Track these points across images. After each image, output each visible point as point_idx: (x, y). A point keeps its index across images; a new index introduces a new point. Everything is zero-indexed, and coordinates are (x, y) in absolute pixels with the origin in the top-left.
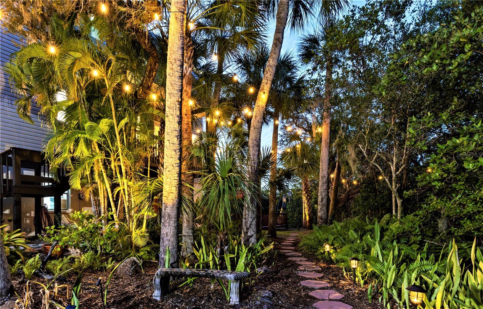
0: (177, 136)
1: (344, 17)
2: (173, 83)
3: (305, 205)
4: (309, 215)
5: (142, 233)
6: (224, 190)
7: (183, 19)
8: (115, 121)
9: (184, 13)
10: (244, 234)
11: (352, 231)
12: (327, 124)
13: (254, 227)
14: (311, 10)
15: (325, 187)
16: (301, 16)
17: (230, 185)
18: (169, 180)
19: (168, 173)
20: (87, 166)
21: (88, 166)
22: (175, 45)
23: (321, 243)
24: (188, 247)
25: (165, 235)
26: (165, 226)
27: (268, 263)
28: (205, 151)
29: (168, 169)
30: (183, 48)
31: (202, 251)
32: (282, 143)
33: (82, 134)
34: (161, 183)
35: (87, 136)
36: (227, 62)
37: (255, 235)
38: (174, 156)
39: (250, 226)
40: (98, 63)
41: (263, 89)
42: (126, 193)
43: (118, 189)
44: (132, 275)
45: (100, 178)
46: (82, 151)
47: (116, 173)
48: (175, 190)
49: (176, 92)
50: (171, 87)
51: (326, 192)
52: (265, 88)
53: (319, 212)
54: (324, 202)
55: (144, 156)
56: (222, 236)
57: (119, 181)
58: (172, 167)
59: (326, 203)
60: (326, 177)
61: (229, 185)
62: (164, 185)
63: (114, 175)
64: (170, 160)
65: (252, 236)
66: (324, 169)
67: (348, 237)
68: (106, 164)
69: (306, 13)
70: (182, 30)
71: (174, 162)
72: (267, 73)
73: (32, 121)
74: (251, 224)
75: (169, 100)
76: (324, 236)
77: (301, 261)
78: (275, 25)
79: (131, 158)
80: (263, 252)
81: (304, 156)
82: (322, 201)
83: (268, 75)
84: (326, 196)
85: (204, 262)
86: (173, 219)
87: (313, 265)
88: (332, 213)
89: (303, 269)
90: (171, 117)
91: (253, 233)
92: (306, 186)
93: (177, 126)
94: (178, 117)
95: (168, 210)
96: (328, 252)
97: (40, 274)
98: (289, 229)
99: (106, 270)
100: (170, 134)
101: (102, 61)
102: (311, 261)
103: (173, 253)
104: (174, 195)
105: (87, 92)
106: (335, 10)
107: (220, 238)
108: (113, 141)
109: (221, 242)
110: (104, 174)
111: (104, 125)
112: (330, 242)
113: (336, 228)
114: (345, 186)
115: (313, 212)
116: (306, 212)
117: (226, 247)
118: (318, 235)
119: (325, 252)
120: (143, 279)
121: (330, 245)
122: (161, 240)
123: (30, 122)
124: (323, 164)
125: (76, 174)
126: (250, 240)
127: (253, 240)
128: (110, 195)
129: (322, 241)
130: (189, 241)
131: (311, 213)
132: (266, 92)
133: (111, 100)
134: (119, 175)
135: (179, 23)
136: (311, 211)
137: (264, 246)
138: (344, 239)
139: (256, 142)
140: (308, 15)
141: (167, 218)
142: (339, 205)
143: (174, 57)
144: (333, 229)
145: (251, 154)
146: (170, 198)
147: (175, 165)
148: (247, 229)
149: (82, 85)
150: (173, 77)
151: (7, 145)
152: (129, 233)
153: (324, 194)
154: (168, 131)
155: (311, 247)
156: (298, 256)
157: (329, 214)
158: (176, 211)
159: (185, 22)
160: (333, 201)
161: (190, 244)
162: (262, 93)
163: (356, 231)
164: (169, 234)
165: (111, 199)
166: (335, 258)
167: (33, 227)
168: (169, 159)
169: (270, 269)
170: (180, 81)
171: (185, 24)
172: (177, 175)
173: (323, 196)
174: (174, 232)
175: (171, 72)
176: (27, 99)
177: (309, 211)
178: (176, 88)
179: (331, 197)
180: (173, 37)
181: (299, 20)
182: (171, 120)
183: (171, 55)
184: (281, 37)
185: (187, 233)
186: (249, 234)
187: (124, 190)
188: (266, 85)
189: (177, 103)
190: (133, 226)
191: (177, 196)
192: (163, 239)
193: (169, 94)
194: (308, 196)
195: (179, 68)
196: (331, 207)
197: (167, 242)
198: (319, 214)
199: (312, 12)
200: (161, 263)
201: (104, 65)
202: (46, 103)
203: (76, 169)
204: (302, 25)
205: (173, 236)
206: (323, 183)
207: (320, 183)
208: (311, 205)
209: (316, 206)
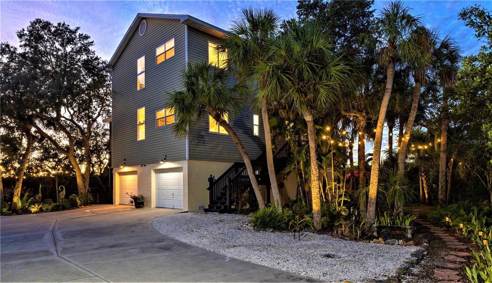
3: (424, 184)
4: (428, 193)
5: (344, 209)
10: (396, 211)
11: (462, 211)
12: (444, 136)
13: (402, 207)
15: (444, 179)
23: (443, 217)
37: (403, 211)
39: (400, 206)
51: (445, 182)
54: (443, 189)
56: (390, 212)
59: (445, 189)
60: (445, 172)
65: (401, 212)
66: (443, 166)
67: (460, 213)
76: (444, 213)
82: (442, 188)
84: (445, 185)
88: (449, 195)
91: (401, 210)
92: (425, 169)
95: (373, 201)
96: (448, 221)
104: (375, 194)
112: (449, 216)
113: (453, 208)
115: (433, 191)
116: (425, 191)
118: (440, 212)
119: (446, 221)
121: (449, 218)
126: (400, 214)
127: (402, 214)
129: (443, 215)
131: (429, 191)
136: (429, 190)
138: (458, 214)
144: (451, 208)
148: (398, 208)
153: (443, 184)
157: (448, 195)
163: (465, 210)
166: (452, 225)
173: (443, 185)
179: (449, 180)
186: (399, 211)
196: (449, 190)
198: (440, 197)
206: (442, 176)
207: (440, 176)
208: (430, 185)
209: (434, 185)
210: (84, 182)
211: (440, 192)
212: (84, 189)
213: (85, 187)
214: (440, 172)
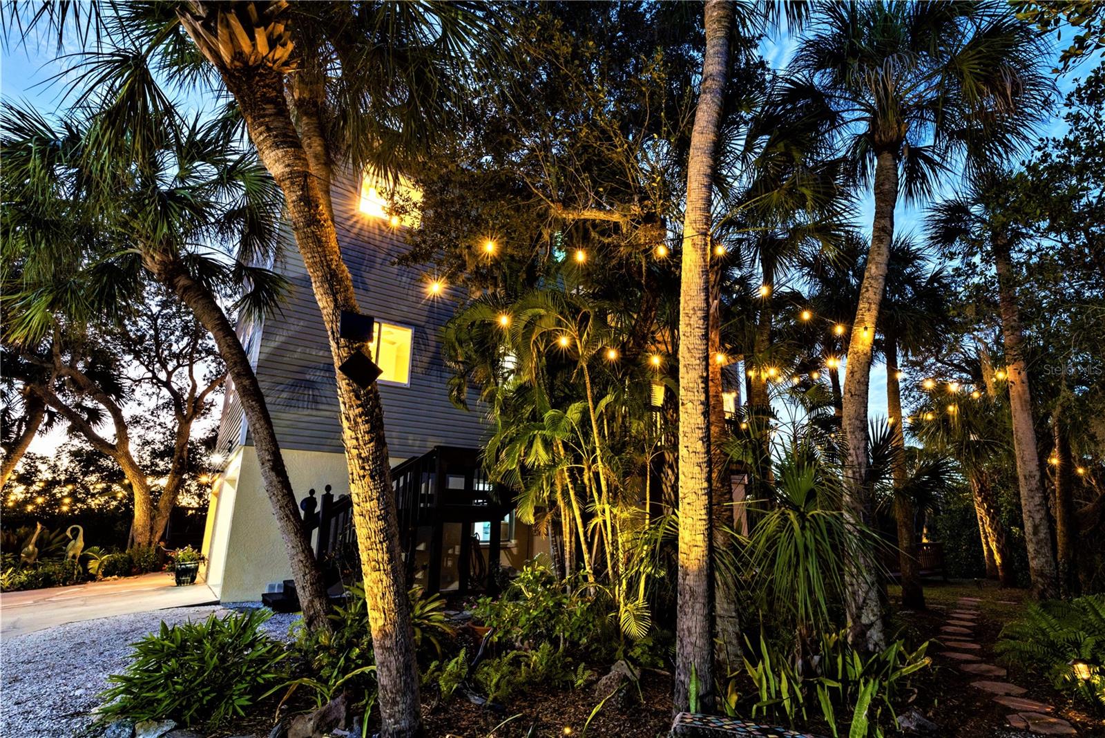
0: (701, 439)
1: (1023, 163)
2: (690, 347)
3: (986, 527)
4: (1000, 551)
5: (637, 609)
6: (806, 547)
7: (706, 244)
8: (590, 404)
9: (705, 234)
10: (853, 621)
13: (873, 604)
14: (945, 164)
15: (1037, 500)
16: (924, 176)
17: (819, 538)
18: (689, 521)
19: (688, 507)
20: (545, 483)
21: (547, 482)
22: (693, 286)
24: (730, 642)
25: (686, 633)
26: (685, 614)
27: (923, 703)
28: (754, 453)
29: (686, 501)
30: (706, 290)
31: (764, 669)
32: (907, 393)
33: (540, 429)
34: (675, 525)
35: (547, 433)
36: (782, 276)
37: (878, 622)
38: (698, 476)
39: (864, 602)
40: (567, 319)
41: (862, 321)
42: (609, 529)
43: (594, 521)
44: (622, 707)
45: (563, 499)
46: (539, 455)
47: (591, 491)
48: (700, 540)
49: (698, 362)
50: (688, 355)
51: (1043, 512)
52: (866, 318)
53: (1033, 559)
54: (1042, 535)
55: (640, 463)
56: (804, 631)
57: (598, 507)
58: (694, 497)
59: (1048, 536)
60: (1037, 478)
61: (815, 539)
62: (681, 529)
63: (588, 494)
64: (691, 483)
65: (871, 625)
66: (1027, 457)
68: (575, 474)
69: (934, 171)
70: (705, 261)
71: (698, 486)
72: (867, 291)
73: (467, 409)
74: (865, 599)
75: (686, 376)
77: (1008, 694)
78: (874, 205)
79: (618, 468)
80: (907, 670)
81: (967, 426)
82: (1036, 533)
83: (870, 294)
84: (1044, 522)
85: (771, 702)
86: (701, 600)
87: (1047, 714)
88: (1065, 555)
89: (1021, 725)
90: (689, 405)
91: (873, 619)
92: (982, 485)
93: (700, 420)
94: (702, 403)
95: (690, 581)
96: (1087, 681)
97: (465, 691)
98: (951, 580)
99: (573, 687)
100: (689, 435)
101: (574, 314)
102: (1037, 699)
103: (703, 673)
104: (700, 549)
105: (547, 361)
106: (1000, 155)
107: (800, 634)
108: (587, 435)
109: (804, 644)
110: (572, 493)
111: (573, 413)
112: (1087, 654)
113: (1096, 611)
114: (1088, 482)
115: (1012, 547)
116: (991, 545)
117: (817, 658)
118: (1044, 625)
119: (1076, 681)
120: (645, 725)
121: (1087, 664)
122: (678, 642)
123: (466, 412)
124: (1023, 447)
125: (527, 498)
126: (869, 634)
127: (875, 635)
128: (581, 530)
129: (1061, 650)
130: (731, 629)
131: (1002, 546)
132: (868, 325)
133: (586, 372)
134: (596, 495)
135: (700, 252)
136: (1003, 541)
137: (905, 653)
139: (857, 423)
140: (939, 175)
141: (687, 597)
142: (1082, 532)
143: (691, 305)
144: (1085, 612)
145: (851, 446)
146: (692, 556)
147: (700, 492)
148: (860, 608)
149: (541, 349)
150: (691, 339)
151: (431, 439)
152: (613, 606)
153: (1038, 517)
154: (686, 429)
155: (1031, 658)
156: (998, 679)
157: (1059, 556)
158: (705, 583)
159: (709, 248)
160: (1064, 524)
161: (733, 636)
162: (862, 329)
164: (693, 630)
165: (582, 539)
167: (457, 574)
168: (689, 481)
169: (929, 719)
170: (704, 342)
171: (709, 251)
172: (704, 512)
173: (1037, 521)
174: (703, 627)
175: (688, 329)
176: (462, 376)
177: (998, 541)
178: (698, 356)
179: (1058, 514)
180: (689, 275)
181: (921, 184)
182: (689, 411)
183: (686, 302)
184: (888, 224)
185: (726, 610)
186: (865, 620)
187: (605, 522)
188: (867, 313)
189: (700, 381)
190: (620, 591)
191: (706, 552)
192: (681, 641)
193: (685, 366)
194: (990, 507)
195: (701, 322)
196: (1060, 539)
197: (689, 649)
198: (1033, 564)
199: (948, 166)
200: (679, 692)
201: (576, 320)
202: (488, 382)
203: (527, 488)
204: (929, 192)
205: (701, 636)
206: (1031, 490)
207: (1023, 492)
208: (1002, 529)
209: (1015, 529)
210: (152, 518)
211: (1031, 548)
212: (148, 534)
213: (152, 528)
214: (1021, 478)
